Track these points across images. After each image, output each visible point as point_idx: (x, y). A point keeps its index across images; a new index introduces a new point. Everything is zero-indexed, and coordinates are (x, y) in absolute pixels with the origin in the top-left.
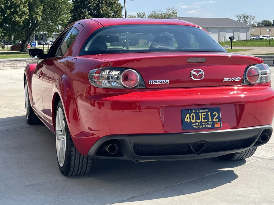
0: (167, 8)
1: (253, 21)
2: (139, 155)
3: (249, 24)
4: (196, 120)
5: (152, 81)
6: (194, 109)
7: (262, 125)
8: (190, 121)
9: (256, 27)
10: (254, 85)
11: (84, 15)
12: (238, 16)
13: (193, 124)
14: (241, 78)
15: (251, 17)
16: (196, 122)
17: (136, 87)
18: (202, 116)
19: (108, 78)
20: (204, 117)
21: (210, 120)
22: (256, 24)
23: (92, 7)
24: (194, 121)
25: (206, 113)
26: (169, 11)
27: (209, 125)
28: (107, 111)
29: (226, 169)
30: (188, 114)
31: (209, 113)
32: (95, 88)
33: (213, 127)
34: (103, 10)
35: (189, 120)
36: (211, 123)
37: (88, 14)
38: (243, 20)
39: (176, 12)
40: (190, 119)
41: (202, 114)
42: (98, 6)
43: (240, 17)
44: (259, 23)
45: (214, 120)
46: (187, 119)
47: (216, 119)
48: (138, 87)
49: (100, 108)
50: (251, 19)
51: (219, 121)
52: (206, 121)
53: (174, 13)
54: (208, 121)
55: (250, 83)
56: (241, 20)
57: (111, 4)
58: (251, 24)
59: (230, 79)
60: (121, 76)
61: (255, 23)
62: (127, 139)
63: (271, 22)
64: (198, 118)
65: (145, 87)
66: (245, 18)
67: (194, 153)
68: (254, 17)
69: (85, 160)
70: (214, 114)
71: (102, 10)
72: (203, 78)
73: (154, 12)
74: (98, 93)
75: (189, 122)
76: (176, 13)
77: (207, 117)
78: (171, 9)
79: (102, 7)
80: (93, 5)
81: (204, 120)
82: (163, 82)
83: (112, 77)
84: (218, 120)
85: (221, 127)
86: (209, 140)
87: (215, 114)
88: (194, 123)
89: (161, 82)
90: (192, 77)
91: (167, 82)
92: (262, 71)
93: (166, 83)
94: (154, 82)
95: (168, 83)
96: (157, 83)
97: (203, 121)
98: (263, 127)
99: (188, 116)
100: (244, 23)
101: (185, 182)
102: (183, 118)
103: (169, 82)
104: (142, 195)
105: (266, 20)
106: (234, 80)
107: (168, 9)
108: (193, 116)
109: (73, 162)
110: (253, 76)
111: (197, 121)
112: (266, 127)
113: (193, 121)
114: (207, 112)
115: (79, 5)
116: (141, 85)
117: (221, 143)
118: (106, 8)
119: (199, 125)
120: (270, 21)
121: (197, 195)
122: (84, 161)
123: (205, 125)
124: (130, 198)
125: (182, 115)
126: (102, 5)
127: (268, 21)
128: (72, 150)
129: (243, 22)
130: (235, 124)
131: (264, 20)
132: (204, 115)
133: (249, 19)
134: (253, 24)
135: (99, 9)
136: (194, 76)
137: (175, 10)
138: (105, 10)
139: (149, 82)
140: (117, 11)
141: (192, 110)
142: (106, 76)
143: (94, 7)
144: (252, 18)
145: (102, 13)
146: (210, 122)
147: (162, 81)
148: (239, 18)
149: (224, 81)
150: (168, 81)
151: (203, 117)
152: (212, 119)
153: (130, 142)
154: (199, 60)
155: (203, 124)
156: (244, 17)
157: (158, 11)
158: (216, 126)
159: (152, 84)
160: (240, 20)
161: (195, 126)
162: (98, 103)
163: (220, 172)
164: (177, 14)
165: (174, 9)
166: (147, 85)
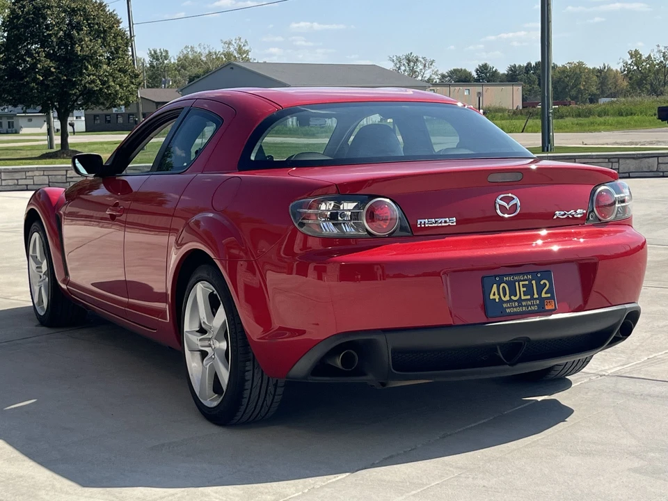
0: (225, 41)
1: (430, 70)
2: (401, 371)
3: (420, 78)
4: (510, 297)
5: (423, 221)
6: (506, 275)
7: (613, 304)
8: (500, 298)
9: (436, 85)
10: (607, 223)
11: (35, 58)
12: (395, 59)
13: (505, 305)
14: (585, 211)
15: (425, 60)
16: (511, 301)
17: (394, 231)
18: (520, 288)
19: (333, 217)
20: (525, 289)
21: (536, 296)
22: (437, 79)
23: (55, 40)
24: (507, 298)
25: (527, 282)
26: (228, 47)
27: (534, 305)
28: (331, 285)
29: (540, 399)
30: (495, 285)
31: (534, 282)
32: (306, 236)
33: (542, 311)
34: (82, 47)
35: (498, 297)
36: (538, 302)
37: (45, 57)
38: (407, 68)
39: (246, 48)
40: (499, 294)
41: (521, 283)
42: (68, 36)
43: (400, 62)
44: (443, 76)
45: (544, 295)
46: (494, 295)
47: (546, 293)
48: (398, 233)
49: (320, 278)
50: (425, 66)
51: (552, 298)
52: (529, 297)
53: (240, 51)
54: (532, 298)
55: (600, 220)
56: (403, 68)
57: (101, 32)
58: (426, 79)
59: (565, 214)
60: (364, 212)
61: (433, 76)
62: (380, 338)
63: (470, 74)
64: (513, 293)
65: (409, 232)
66: (412, 64)
67: (504, 364)
68: (432, 62)
69: (271, 388)
70: (542, 283)
71: (79, 45)
72: (518, 211)
73: (189, 50)
74: (311, 248)
75: (497, 300)
76: (247, 52)
77: (529, 291)
78: (233, 42)
79: (81, 40)
80: (57, 34)
81: (524, 295)
82: (446, 222)
83: (343, 215)
84: (549, 295)
85: (555, 309)
86: (534, 336)
87: (545, 284)
88: (507, 302)
89: (441, 223)
90: (498, 211)
91: (452, 221)
92: (619, 196)
93: (451, 224)
94: (427, 222)
95: (455, 224)
96: (434, 225)
97: (523, 297)
98: (627, 306)
99: (495, 288)
100: (409, 75)
101: (473, 425)
102: (486, 293)
103: (456, 222)
104: (404, 452)
105: (459, 68)
106: (573, 215)
107: (225, 43)
108: (504, 287)
109: (246, 394)
110: (606, 206)
111: (513, 297)
112: (633, 308)
113: (504, 299)
114: (530, 281)
115: (20, 34)
116: (402, 228)
117: (561, 340)
118: (91, 40)
119: (517, 307)
120: (469, 70)
121: (514, 447)
122: (269, 392)
123: (527, 306)
124: (386, 459)
125: (483, 287)
126: (79, 35)
127: (465, 70)
128: (247, 368)
129: (406, 74)
130: (580, 302)
131: (455, 68)
132: (524, 286)
133: (421, 67)
134: (429, 79)
135: (73, 44)
136: (503, 208)
137: (244, 46)
138: (87, 47)
139: (419, 223)
140: (117, 49)
141: (501, 276)
142: (329, 213)
143: (59, 39)
144: (427, 65)
145: (79, 53)
146: (536, 299)
147: (443, 220)
148: (396, 64)
149: (555, 217)
150: (454, 218)
151: (522, 289)
152: (539, 293)
153: (386, 345)
154: (509, 177)
155: (524, 303)
156: (409, 61)
157: (202, 48)
158: (547, 308)
159: (423, 226)
160: (399, 68)
161: (509, 308)
162: (316, 268)
163: (529, 404)
164: (250, 53)
165: (241, 40)
166: (414, 228)
